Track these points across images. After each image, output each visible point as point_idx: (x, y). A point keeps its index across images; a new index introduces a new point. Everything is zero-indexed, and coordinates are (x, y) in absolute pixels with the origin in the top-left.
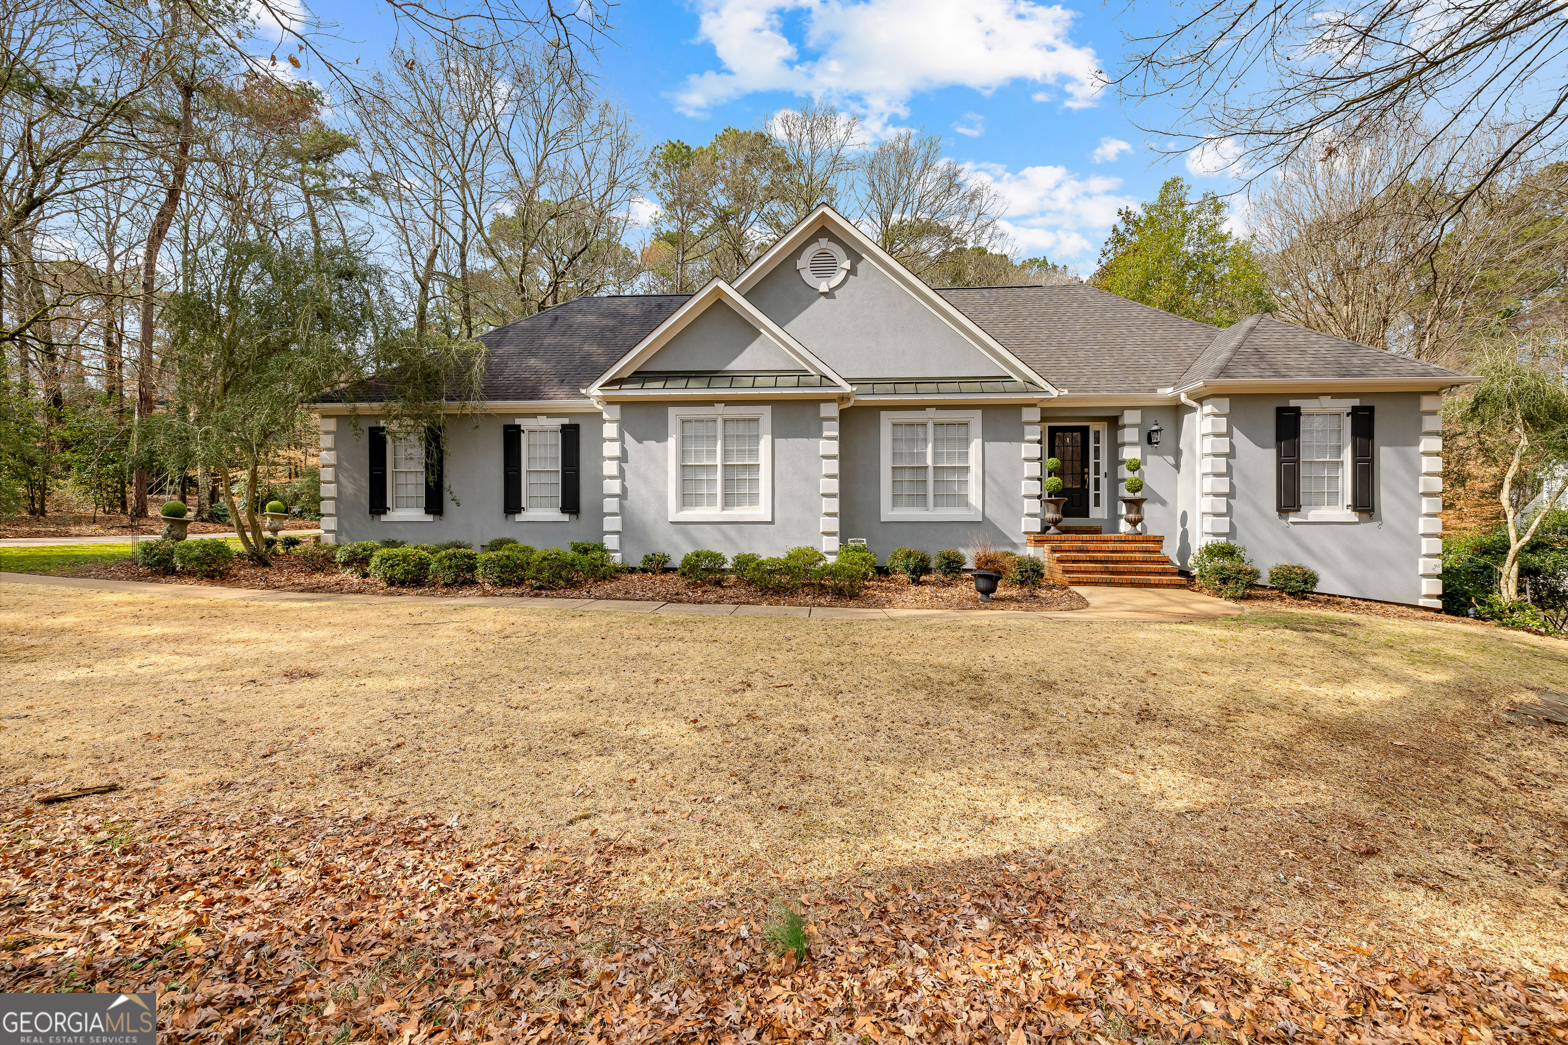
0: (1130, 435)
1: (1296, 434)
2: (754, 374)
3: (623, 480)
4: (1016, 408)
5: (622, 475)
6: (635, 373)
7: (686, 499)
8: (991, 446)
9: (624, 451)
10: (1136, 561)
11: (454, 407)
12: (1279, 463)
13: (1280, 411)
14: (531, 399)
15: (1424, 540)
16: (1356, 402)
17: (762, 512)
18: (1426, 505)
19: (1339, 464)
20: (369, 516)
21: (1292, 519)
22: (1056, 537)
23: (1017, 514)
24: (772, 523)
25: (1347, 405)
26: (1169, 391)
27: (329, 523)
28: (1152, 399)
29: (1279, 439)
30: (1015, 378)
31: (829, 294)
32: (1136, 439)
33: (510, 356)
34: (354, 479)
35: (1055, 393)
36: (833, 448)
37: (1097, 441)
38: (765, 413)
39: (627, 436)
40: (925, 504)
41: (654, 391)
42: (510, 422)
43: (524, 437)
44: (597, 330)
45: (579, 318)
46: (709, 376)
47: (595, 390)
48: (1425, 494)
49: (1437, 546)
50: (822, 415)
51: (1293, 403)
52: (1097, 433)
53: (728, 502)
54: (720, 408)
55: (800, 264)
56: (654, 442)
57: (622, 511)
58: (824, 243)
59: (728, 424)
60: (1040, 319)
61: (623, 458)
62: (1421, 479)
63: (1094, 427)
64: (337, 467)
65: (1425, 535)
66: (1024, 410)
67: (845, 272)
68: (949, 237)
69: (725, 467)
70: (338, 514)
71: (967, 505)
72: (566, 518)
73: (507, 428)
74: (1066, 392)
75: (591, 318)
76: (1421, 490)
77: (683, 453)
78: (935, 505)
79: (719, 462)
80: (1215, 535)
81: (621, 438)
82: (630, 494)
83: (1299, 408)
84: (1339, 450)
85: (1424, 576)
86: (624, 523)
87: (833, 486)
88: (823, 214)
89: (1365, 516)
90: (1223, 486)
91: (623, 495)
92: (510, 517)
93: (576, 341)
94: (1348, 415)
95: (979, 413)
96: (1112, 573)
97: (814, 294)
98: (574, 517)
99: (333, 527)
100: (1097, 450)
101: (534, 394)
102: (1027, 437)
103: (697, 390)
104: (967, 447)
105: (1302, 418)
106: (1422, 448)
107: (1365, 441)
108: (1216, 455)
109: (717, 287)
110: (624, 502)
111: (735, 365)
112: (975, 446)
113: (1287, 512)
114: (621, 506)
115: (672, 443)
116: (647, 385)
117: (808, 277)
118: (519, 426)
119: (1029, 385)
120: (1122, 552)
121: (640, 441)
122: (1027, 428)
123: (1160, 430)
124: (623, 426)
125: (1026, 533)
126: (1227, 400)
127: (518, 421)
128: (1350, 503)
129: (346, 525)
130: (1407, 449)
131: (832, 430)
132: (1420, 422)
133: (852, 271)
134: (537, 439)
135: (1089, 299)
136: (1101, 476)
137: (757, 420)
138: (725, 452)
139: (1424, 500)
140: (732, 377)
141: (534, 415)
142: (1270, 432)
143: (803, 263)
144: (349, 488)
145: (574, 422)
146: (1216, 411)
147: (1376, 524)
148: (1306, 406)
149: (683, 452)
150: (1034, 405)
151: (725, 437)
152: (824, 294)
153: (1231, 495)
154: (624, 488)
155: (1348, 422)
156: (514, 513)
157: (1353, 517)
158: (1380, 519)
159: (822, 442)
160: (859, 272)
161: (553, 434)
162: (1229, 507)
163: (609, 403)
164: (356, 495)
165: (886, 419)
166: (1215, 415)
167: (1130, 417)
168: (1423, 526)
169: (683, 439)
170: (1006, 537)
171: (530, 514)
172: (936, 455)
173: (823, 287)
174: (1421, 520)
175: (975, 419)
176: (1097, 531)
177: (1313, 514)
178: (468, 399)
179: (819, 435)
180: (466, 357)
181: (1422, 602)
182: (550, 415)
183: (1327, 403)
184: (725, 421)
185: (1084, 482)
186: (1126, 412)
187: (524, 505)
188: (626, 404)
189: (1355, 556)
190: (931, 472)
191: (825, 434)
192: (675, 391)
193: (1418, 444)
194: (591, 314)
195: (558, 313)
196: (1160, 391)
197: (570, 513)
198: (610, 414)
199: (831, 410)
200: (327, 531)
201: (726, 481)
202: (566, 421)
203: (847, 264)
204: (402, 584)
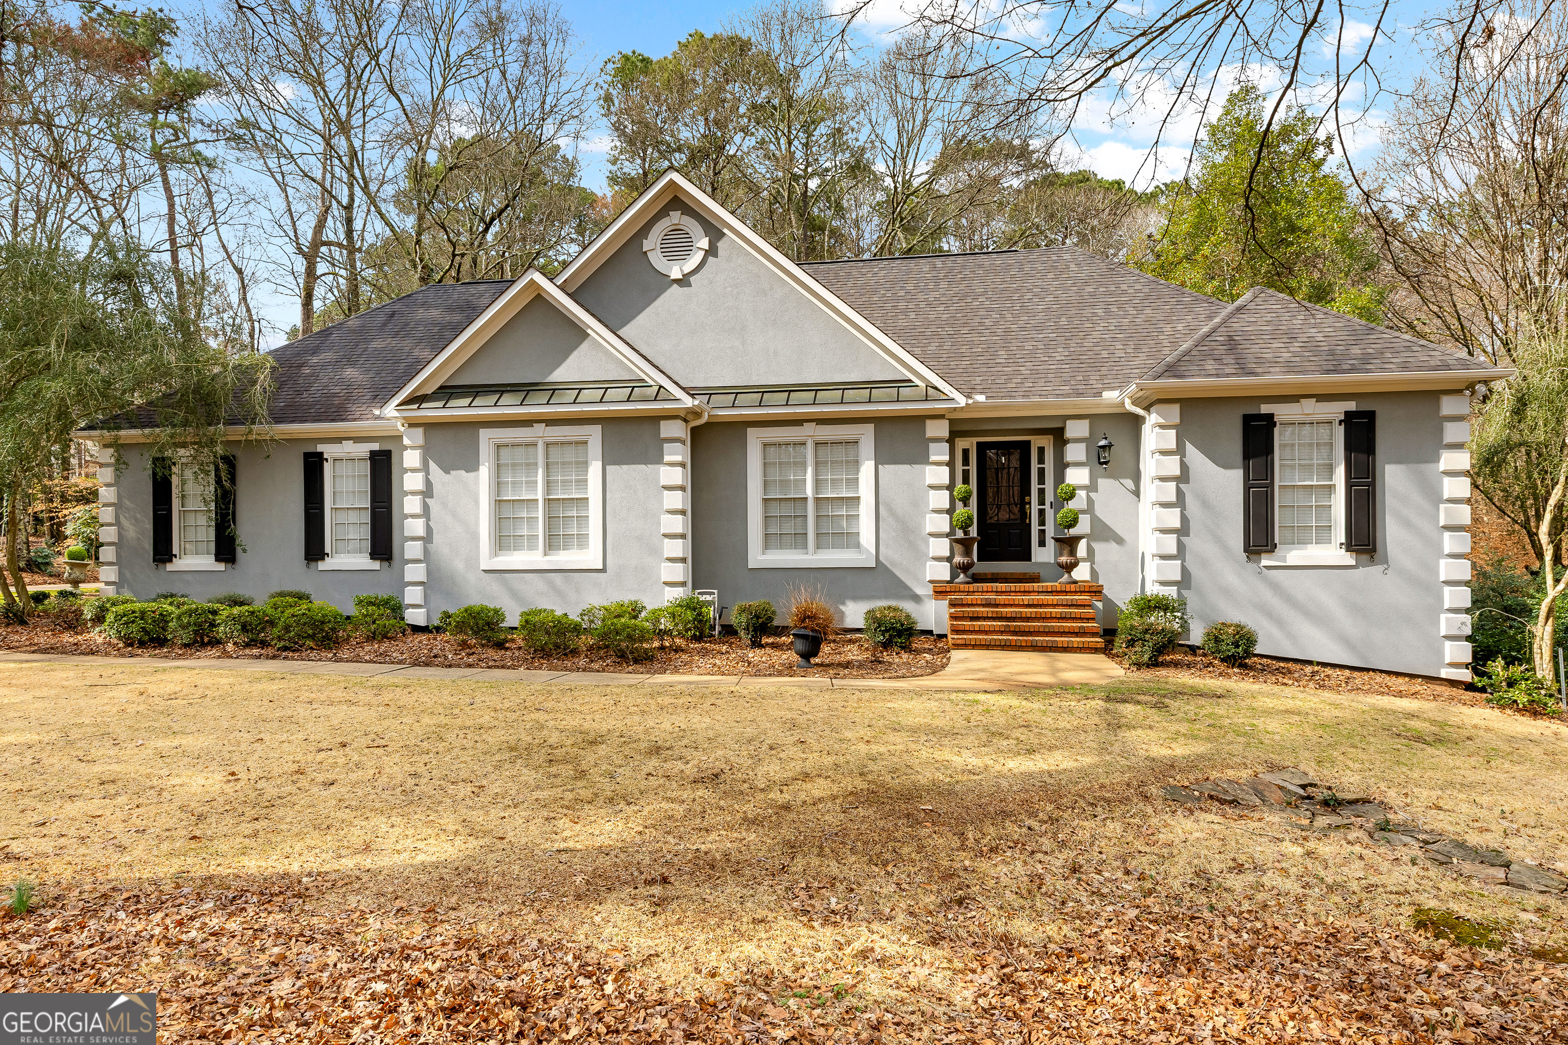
0: (1075, 452)
1: (1269, 450)
2: (579, 387)
3: (428, 519)
4: (919, 420)
5: (426, 512)
6: (441, 388)
7: (501, 542)
8: (884, 469)
9: (428, 483)
10: (1051, 618)
11: (237, 432)
12: (1247, 488)
13: (1248, 419)
14: (333, 420)
15: (1447, 589)
16: (1352, 406)
17: (591, 557)
18: (1450, 542)
19: (1331, 488)
20: (153, 565)
21: (1265, 561)
22: (966, 587)
23: (921, 557)
24: (603, 570)
25: (1338, 410)
26: (1115, 394)
27: (109, 573)
28: (1098, 406)
29: (1247, 456)
30: (917, 382)
31: (684, 281)
32: (1082, 457)
33: (323, 366)
34: (136, 520)
35: (962, 401)
36: (677, 476)
37: (1041, 460)
38: (594, 434)
39: (432, 465)
40: (805, 546)
41: (459, 409)
42: (311, 449)
43: (327, 467)
44: (436, 329)
45: (421, 314)
46: (525, 389)
47: (390, 410)
48: (1447, 528)
49: (1464, 598)
50: (663, 435)
51: (1265, 409)
52: (1041, 451)
53: (552, 543)
54: (540, 428)
55: (647, 245)
56: (463, 472)
57: (427, 557)
58: (675, 217)
59: (551, 449)
60: (995, 297)
61: (428, 492)
62: (1442, 506)
63: (1036, 442)
64: (118, 506)
65: (1448, 583)
66: (929, 423)
67: (702, 253)
68: (1029, 159)
69: (548, 502)
70: (119, 563)
71: (858, 546)
72: (376, 565)
73: (307, 456)
74: (981, 398)
75: (434, 313)
76: (1442, 523)
77: (498, 485)
78: (818, 547)
79: (540, 495)
80: (1163, 583)
81: (425, 468)
82: (436, 537)
83: (1272, 415)
84: (1330, 469)
85: (1447, 637)
86: (429, 572)
87: (678, 524)
88: (672, 183)
89: (1365, 558)
90: (1173, 518)
91: (427, 539)
92: (313, 564)
93: (407, 344)
94: (1340, 422)
95: (871, 427)
96: (1015, 633)
97: (665, 282)
98: (386, 564)
99: (113, 578)
100: (1041, 472)
101: (337, 413)
102: (933, 458)
103: (509, 407)
104: (858, 471)
105: (1276, 430)
106: (1442, 466)
107: (1362, 457)
108: (1163, 479)
109: (532, 281)
110: (428, 545)
111: (561, 374)
112: (867, 469)
113: (1259, 553)
114: (426, 551)
115: (484, 471)
116: (452, 403)
117: (658, 260)
118: (322, 453)
119: (930, 390)
120: (1041, 606)
121: (447, 472)
122: (932, 446)
123: (1110, 446)
124: (427, 452)
125: (931, 582)
126: (1176, 408)
127: (320, 448)
128: (1343, 541)
129: (128, 574)
130: (1423, 466)
131: (677, 453)
132: (1441, 430)
133: (712, 251)
134: (344, 469)
135: (1073, 266)
136: (1047, 507)
137: (586, 443)
138: (548, 484)
139: (1447, 535)
140: (553, 390)
141: (339, 440)
142: (1235, 447)
143: (651, 243)
144: (131, 532)
145: (386, 447)
146: (1161, 421)
147: (1380, 568)
148: (1281, 412)
149: (498, 483)
150: (941, 417)
151: (548, 466)
152: (676, 281)
153: (1183, 531)
154: (429, 529)
155: (1340, 433)
156: (317, 560)
157: (1348, 559)
158: (1385, 561)
159: (663, 469)
160: (720, 252)
161: (362, 463)
162: (1181, 547)
163: (411, 425)
164: (138, 539)
165: (755, 439)
166: (1162, 427)
167: (1076, 429)
168: (1447, 569)
169: (499, 467)
170: (907, 588)
171: (336, 561)
172: (817, 483)
173: (676, 274)
174: (1443, 562)
175: (866, 435)
176: (1035, 579)
177: (1295, 556)
178: (253, 423)
179: (658, 459)
180: (246, 374)
181: (1444, 673)
182: (358, 440)
183: (1309, 408)
184: (548, 445)
185: (1024, 515)
186: (1069, 423)
187: (328, 549)
188: (430, 427)
189: (1357, 610)
190: (811, 505)
191: (667, 458)
192: (483, 408)
193: (1437, 460)
194: (436, 307)
195: (397, 307)
196: (1106, 395)
197: (382, 560)
198: (412, 438)
199: (673, 429)
200: (107, 583)
201: (550, 519)
202: (376, 447)
203: (704, 243)
204: (142, 644)
